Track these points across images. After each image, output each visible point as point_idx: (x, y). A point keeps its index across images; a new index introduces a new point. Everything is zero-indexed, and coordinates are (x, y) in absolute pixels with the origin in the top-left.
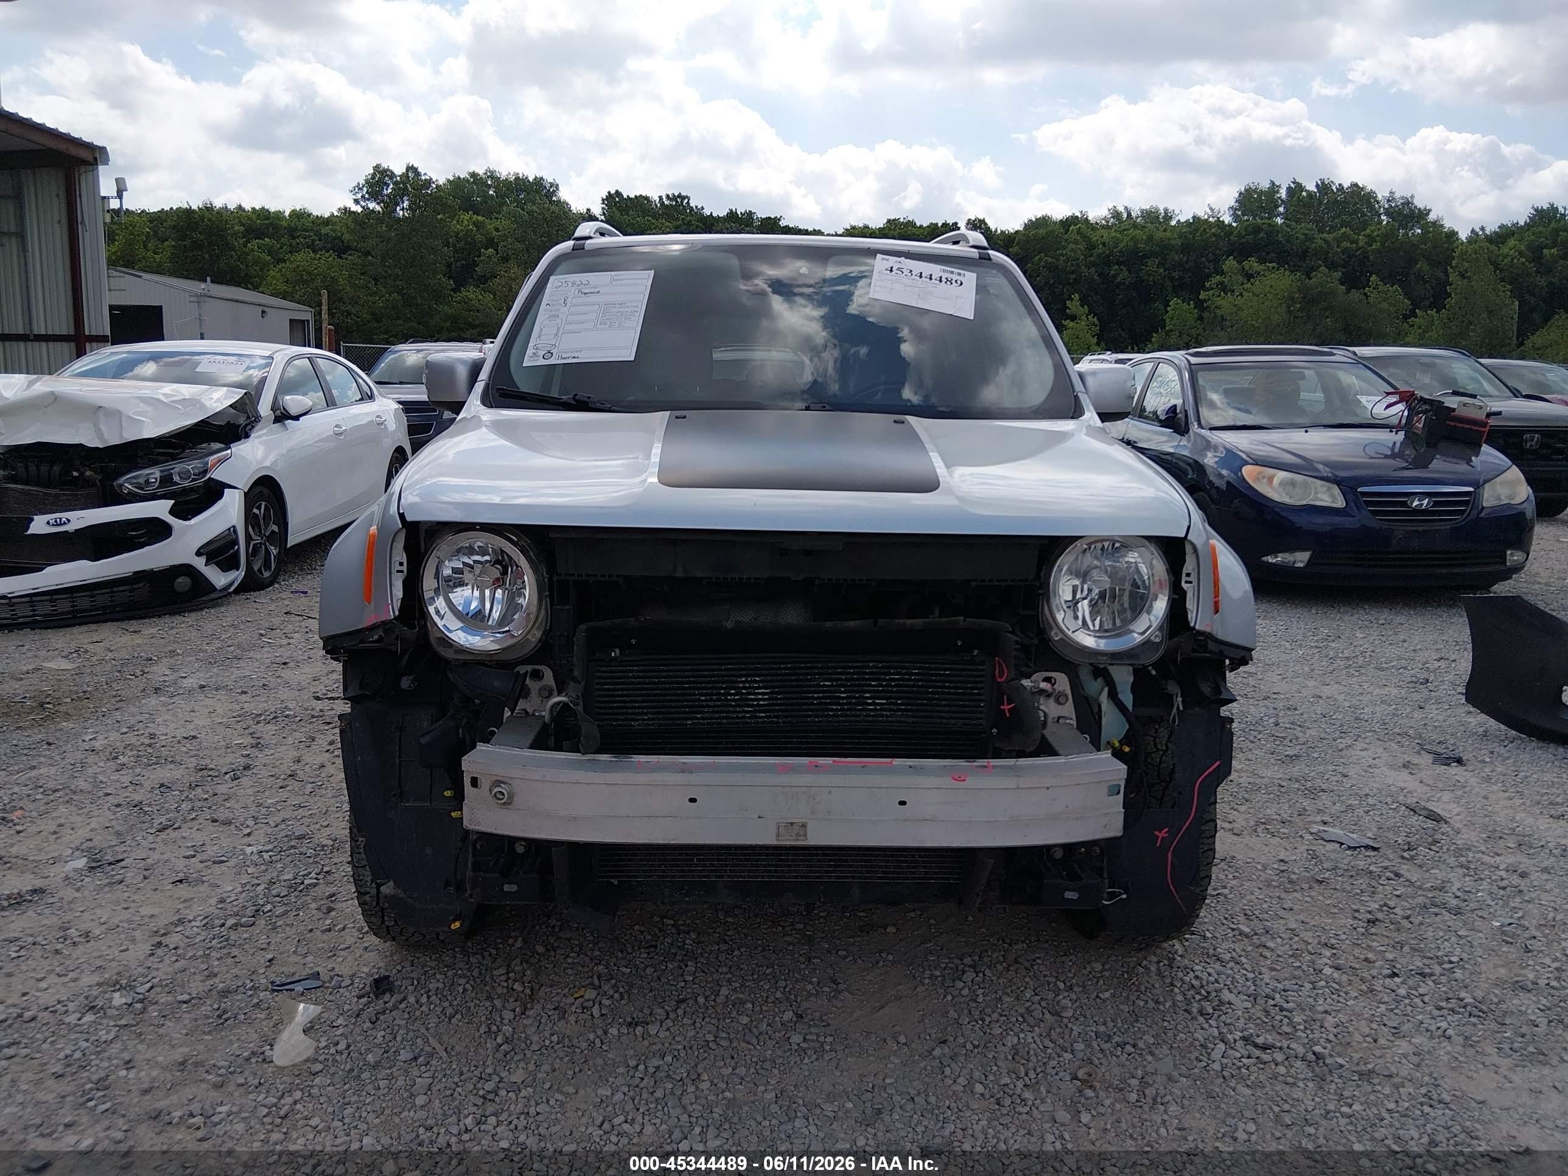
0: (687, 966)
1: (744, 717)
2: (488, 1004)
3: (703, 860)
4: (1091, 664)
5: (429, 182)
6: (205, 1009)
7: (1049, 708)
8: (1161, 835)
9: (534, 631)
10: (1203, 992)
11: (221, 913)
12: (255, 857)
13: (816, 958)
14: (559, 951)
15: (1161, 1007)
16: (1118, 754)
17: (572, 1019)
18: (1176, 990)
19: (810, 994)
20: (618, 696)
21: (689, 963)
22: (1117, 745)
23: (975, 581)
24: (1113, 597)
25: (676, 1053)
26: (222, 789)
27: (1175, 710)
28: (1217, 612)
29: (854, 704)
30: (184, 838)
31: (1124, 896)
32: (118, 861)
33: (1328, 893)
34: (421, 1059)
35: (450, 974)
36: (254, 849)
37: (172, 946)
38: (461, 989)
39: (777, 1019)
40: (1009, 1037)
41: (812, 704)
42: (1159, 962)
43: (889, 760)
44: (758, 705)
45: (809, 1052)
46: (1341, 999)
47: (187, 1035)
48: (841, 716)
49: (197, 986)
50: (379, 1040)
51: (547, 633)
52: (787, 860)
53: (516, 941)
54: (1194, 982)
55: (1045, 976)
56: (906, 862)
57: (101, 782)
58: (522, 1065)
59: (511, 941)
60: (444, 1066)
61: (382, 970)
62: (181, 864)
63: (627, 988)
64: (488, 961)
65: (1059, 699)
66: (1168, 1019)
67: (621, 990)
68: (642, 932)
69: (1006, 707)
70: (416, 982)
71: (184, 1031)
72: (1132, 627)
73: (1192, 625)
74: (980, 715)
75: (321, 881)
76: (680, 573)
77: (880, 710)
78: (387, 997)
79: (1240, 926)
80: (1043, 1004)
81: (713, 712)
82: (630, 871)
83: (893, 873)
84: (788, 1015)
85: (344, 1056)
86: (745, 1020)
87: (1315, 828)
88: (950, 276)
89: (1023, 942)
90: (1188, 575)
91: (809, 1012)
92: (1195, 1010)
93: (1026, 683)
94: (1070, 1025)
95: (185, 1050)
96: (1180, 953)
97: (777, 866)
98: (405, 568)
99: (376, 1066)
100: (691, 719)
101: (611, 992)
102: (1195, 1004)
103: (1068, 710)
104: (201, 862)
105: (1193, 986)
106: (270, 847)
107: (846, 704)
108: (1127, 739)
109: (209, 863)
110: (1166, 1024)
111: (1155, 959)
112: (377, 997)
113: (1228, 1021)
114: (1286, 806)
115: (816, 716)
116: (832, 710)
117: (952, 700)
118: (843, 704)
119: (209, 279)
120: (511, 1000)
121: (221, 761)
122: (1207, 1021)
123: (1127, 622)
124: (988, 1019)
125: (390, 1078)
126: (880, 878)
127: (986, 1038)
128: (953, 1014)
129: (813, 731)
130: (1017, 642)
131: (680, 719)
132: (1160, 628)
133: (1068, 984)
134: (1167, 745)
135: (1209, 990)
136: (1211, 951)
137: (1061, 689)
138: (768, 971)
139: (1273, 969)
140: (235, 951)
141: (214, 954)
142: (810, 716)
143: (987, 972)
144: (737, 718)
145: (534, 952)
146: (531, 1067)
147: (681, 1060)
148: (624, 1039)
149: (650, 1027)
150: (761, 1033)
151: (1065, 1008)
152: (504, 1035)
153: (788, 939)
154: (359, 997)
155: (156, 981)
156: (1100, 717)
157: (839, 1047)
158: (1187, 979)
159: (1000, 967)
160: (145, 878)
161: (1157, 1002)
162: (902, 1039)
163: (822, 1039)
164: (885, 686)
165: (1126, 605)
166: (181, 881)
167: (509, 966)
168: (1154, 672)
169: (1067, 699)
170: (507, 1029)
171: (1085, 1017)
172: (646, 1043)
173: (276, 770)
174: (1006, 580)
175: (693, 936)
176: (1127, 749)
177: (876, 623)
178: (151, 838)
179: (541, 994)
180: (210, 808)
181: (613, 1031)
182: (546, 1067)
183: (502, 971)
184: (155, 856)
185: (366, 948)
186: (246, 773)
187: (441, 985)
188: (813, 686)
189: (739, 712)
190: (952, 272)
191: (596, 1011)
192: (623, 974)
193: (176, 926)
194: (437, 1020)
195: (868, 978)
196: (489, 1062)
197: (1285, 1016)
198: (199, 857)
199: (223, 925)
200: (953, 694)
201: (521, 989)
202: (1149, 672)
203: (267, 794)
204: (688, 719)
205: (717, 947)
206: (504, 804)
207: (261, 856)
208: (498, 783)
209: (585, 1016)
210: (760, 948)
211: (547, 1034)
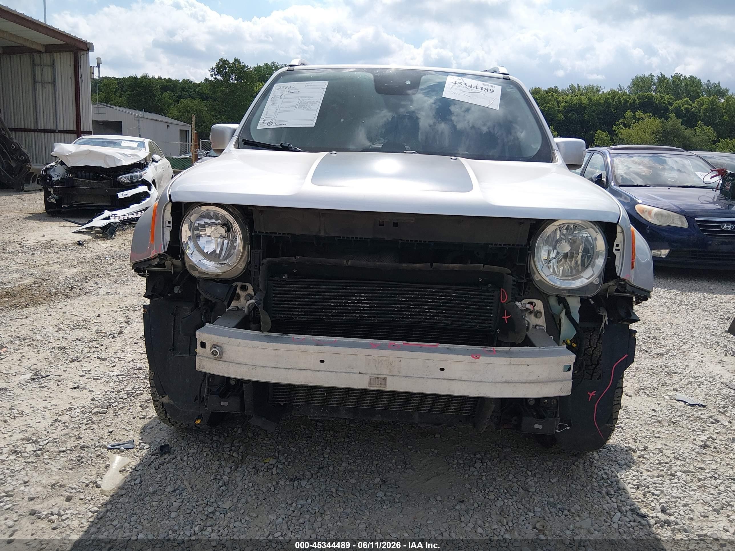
0: (326, 449)
1: (355, 316)
2: (217, 463)
3: (330, 395)
4: (557, 296)
5: (245, 66)
6: (73, 456)
7: (532, 320)
8: (591, 395)
9: (241, 263)
10: (609, 482)
11: (91, 406)
12: (115, 378)
13: (395, 449)
14: (260, 437)
15: (585, 489)
16: (570, 347)
17: (261, 474)
18: (594, 480)
19: (391, 470)
20: (286, 301)
21: (327, 448)
22: (569, 342)
23: (492, 244)
24: (572, 257)
25: (314, 498)
26: (106, 343)
27: (603, 325)
28: (633, 268)
29: (418, 312)
30: (82, 366)
31: (568, 428)
32: (46, 376)
33: (678, 429)
34: (177, 491)
35: (201, 445)
36: (115, 374)
37: (63, 421)
38: (205, 454)
39: (371, 482)
40: (499, 502)
41: (395, 311)
42: (585, 463)
43: (436, 344)
44: (363, 310)
45: (386, 502)
46: (687, 490)
47: (60, 469)
48: (411, 318)
49: (70, 444)
50: (158, 479)
51: (248, 264)
52: (377, 398)
53: (238, 429)
54: (604, 476)
55: (520, 467)
56: (444, 402)
57: (49, 336)
58: (230, 499)
59: (235, 430)
60: (189, 496)
61: (166, 441)
62: (77, 379)
63: (292, 459)
64: (222, 439)
65: (537, 314)
66: (589, 496)
67: (289, 460)
68: (305, 429)
69: (506, 317)
70: (183, 449)
71: (59, 467)
72: (582, 275)
73: (618, 274)
74: (490, 322)
75: (145, 392)
76: (322, 234)
77: (433, 316)
78: (166, 456)
79: (630, 445)
80: (519, 483)
81: (338, 312)
82: (289, 398)
83: (437, 408)
84: (377, 480)
85: (138, 486)
86: (353, 481)
87: (670, 394)
88: (487, 87)
89: (509, 447)
90: (617, 245)
91: (389, 479)
92: (604, 492)
93: (518, 304)
94: (533, 497)
95: (57, 477)
96: (596, 458)
97: (371, 400)
98: (171, 225)
99: (154, 493)
100: (326, 316)
101: (284, 461)
102: (604, 489)
103: (541, 321)
104: (88, 379)
105: (603, 478)
106: (123, 373)
107: (413, 312)
108: (575, 339)
109: (91, 380)
110: (587, 499)
111: (582, 461)
112: (161, 455)
113: (623, 499)
114: (655, 381)
115: (396, 318)
116: (406, 314)
117: (474, 312)
118: (412, 311)
119: (143, 110)
120: (230, 462)
121: (109, 329)
122: (611, 498)
123: (578, 272)
124: (487, 490)
125: (160, 501)
126: (429, 410)
127: (486, 501)
128: (468, 485)
129: (395, 326)
130: (514, 281)
131: (320, 316)
132: (599, 277)
133: (533, 473)
134: (596, 345)
135: (612, 481)
136: (614, 459)
137: (538, 309)
138: (369, 455)
139: (648, 471)
140: (94, 426)
141: (84, 427)
142: (393, 317)
143: (489, 463)
144: (352, 316)
145: (247, 436)
146: (235, 500)
147: (316, 502)
148: (287, 488)
149: (302, 482)
150: (361, 490)
151: (531, 486)
152: (224, 481)
153: (381, 437)
154: (152, 455)
155: (50, 439)
156: (560, 327)
157: (404, 501)
158: (600, 474)
159: (496, 461)
160: (58, 385)
161: (583, 486)
162: (439, 498)
163: (394, 495)
164: (436, 302)
165: (579, 262)
166: (75, 388)
167: (232, 443)
168: (592, 302)
169: (542, 315)
170: (226, 478)
171: (542, 492)
172: (299, 491)
173: (135, 335)
174: (509, 245)
175: (332, 432)
176: (575, 345)
177: (432, 266)
178: (66, 365)
179: (247, 459)
180: (98, 352)
181: (282, 483)
182: (243, 501)
183: (228, 446)
184: (65, 374)
185: (161, 429)
186: (120, 335)
187: (195, 451)
188: (395, 300)
189: (353, 313)
190: (488, 85)
191: (274, 471)
192: (292, 451)
193: (68, 411)
194: (190, 470)
195: (423, 462)
196: (213, 496)
197: (655, 498)
198: (87, 376)
199: (91, 412)
200: (475, 309)
201: (236, 456)
202: (590, 302)
203: (128, 346)
204: (323, 316)
205: (343, 440)
206: (218, 357)
207: (118, 377)
208: (215, 346)
209: (267, 473)
210: (366, 442)
211: (247, 482)
